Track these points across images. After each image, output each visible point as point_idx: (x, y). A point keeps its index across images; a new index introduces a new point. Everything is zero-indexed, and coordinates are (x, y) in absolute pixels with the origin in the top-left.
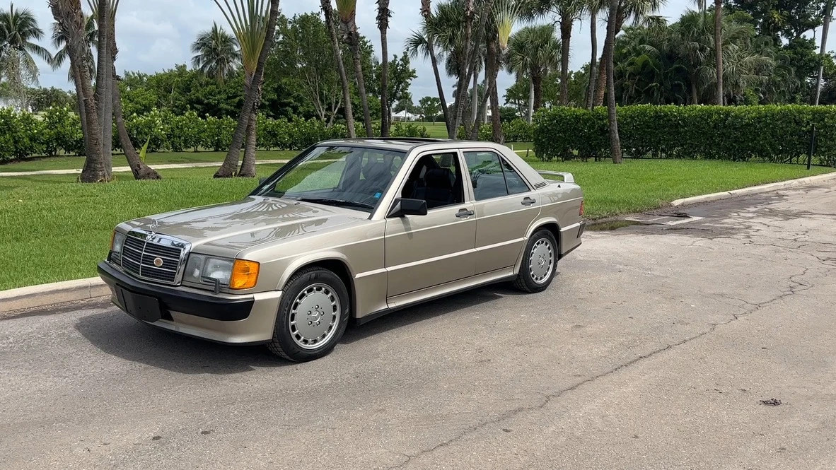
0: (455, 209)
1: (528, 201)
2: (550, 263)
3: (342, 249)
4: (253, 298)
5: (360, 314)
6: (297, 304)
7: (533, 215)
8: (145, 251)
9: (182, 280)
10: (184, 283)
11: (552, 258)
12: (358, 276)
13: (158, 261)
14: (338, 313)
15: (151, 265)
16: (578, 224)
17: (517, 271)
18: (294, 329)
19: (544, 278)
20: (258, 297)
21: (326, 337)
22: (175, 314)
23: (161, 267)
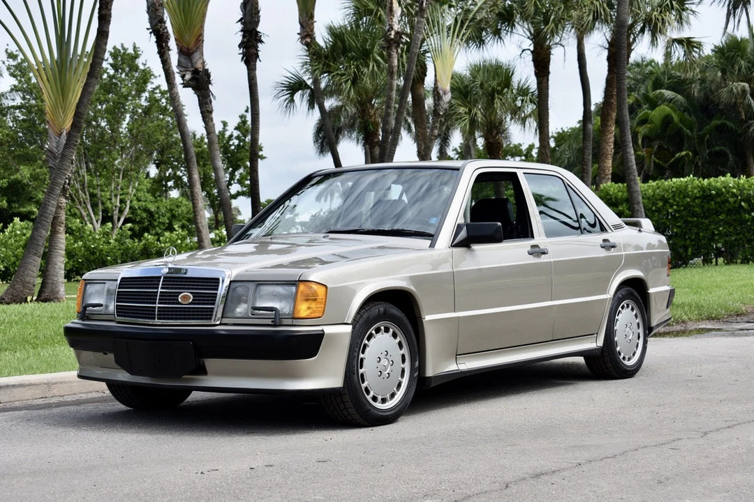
0: (525, 245)
1: (607, 245)
2: (639, 337)
4: (323, 331)
5: (430, 372)
6: (365, 346)
7: (612, 265)
8: (162, 288)
9: (223, 316)
10: (226, 320)
11: (641, 331)
12: (428, 318)
13: (184, 297)
14: (407, 366)
15: (173, 304)
16: (667, 288)
17: (600, 343)
18: (363, 380)
19: (633, 359)
20: (328, 330)
21: (396, 397)
22: (210, 363)
23: (190, 304)
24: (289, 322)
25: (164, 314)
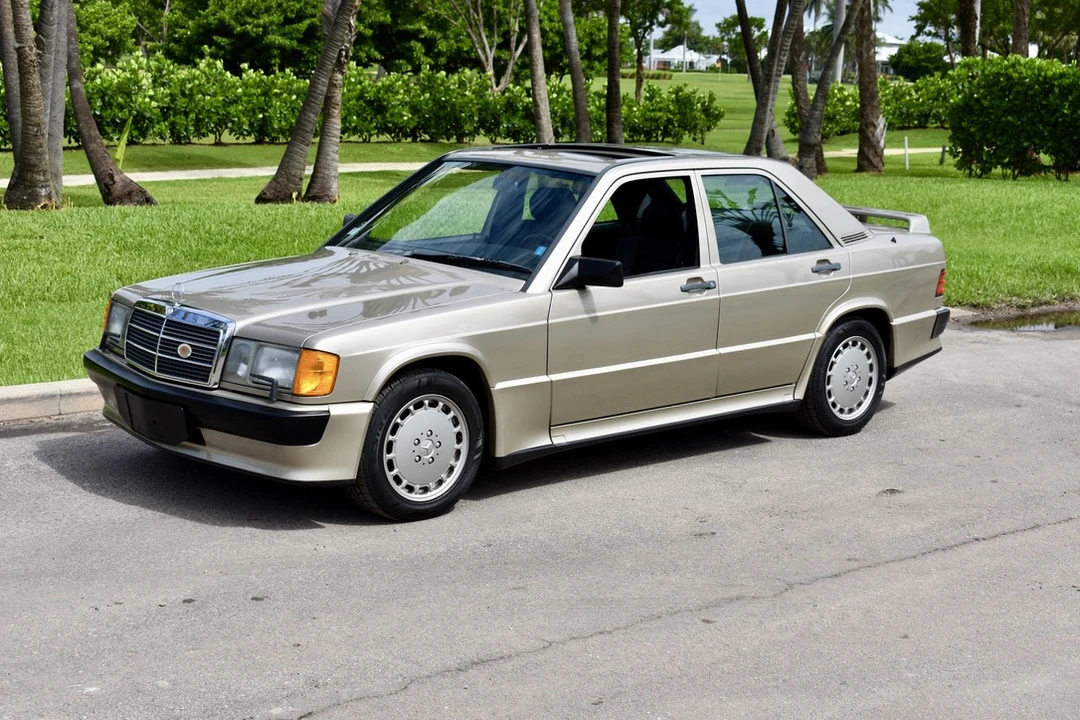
0: (681, 277)
1: (825, 267)
2: (870, 383)
3: (473, 340)
4: (328, 411)
5: (502, 450)
6: (397, 426)
7: (836, 293)
8: (164, 333)
9: (221, 380)
10: (224, 385)
11: (874, 375)
12: (499, 386)
13: (184, 349)
14: (464, 447)
15: (172, 355)
16: (933, 313)
17: (800, 395)
18: (391, 468)
19: (857, 411)
20: (336, 410)
21: (444, 485)
22: (208, 434)
23: (188, 358)
24: (288, 397)
25: (165, 366)
